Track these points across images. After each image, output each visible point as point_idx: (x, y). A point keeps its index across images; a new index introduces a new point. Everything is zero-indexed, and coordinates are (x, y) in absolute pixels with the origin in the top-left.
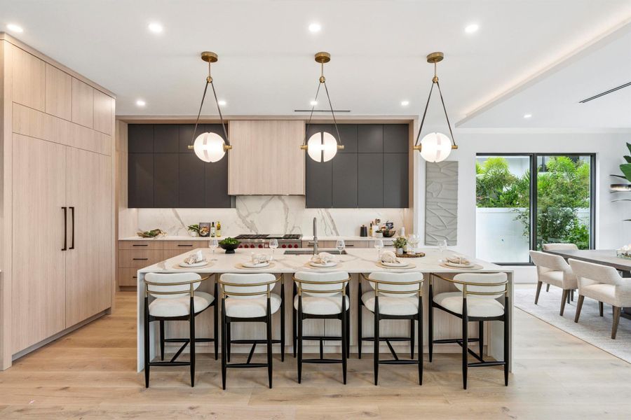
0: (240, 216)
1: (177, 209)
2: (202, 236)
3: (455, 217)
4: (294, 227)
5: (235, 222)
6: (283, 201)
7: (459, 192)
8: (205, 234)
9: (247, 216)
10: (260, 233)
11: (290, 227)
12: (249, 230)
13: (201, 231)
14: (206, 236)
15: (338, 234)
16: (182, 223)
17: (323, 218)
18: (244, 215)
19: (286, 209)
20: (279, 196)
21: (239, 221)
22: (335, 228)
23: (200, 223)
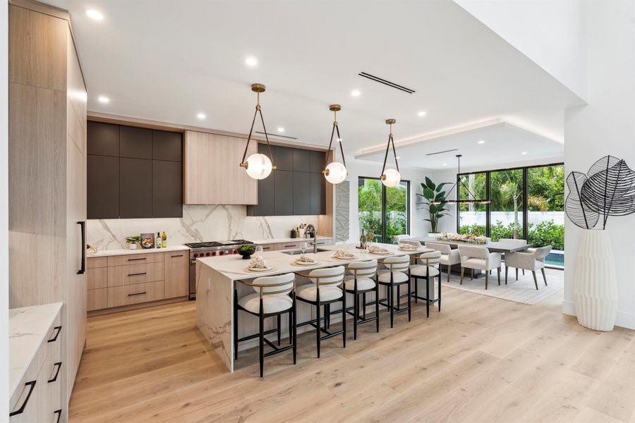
0: (183, 225)
1: (106, 220)
2: (146, 248)
3: (348, 220)
4: (237, 234)
5: (179, 231)
6: (227, 210)
7: (350, 203)
8: (149, 245)
9: (192, 225)
10: (205, 241)
11: (233, 234)
12: (193, 239)
13: (144, 242)
14: (150, 248)
15: (272, 238)
16: (113, 235)
17: (261, 225)
18: (188, 224)
19: (230, 217)
20: (223, 206)
21: (183, 230)
22: (270, 233)
23: (142, 235)
